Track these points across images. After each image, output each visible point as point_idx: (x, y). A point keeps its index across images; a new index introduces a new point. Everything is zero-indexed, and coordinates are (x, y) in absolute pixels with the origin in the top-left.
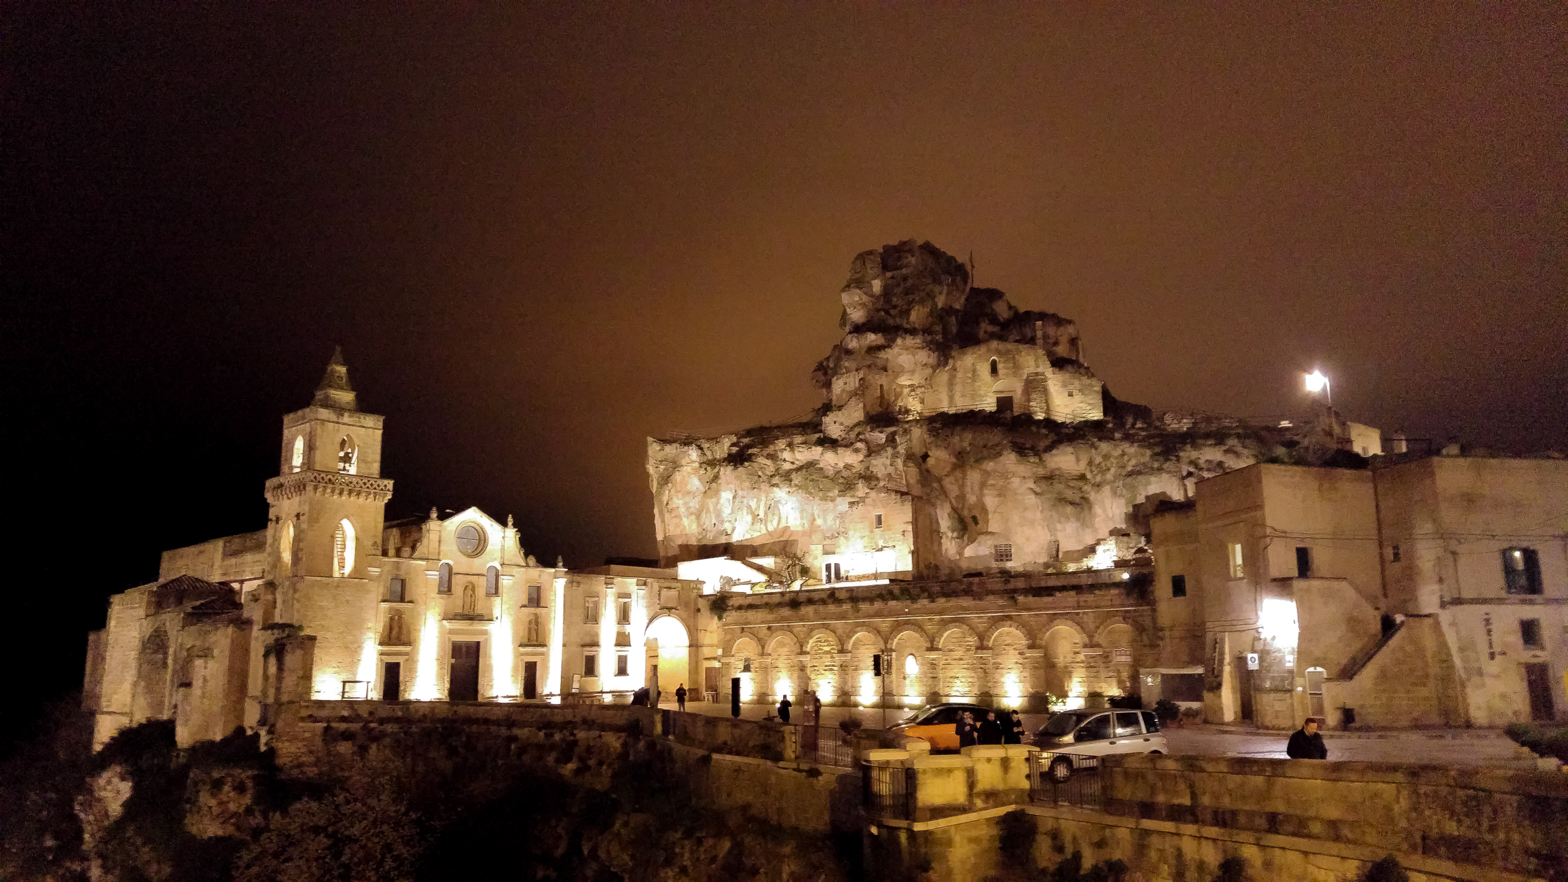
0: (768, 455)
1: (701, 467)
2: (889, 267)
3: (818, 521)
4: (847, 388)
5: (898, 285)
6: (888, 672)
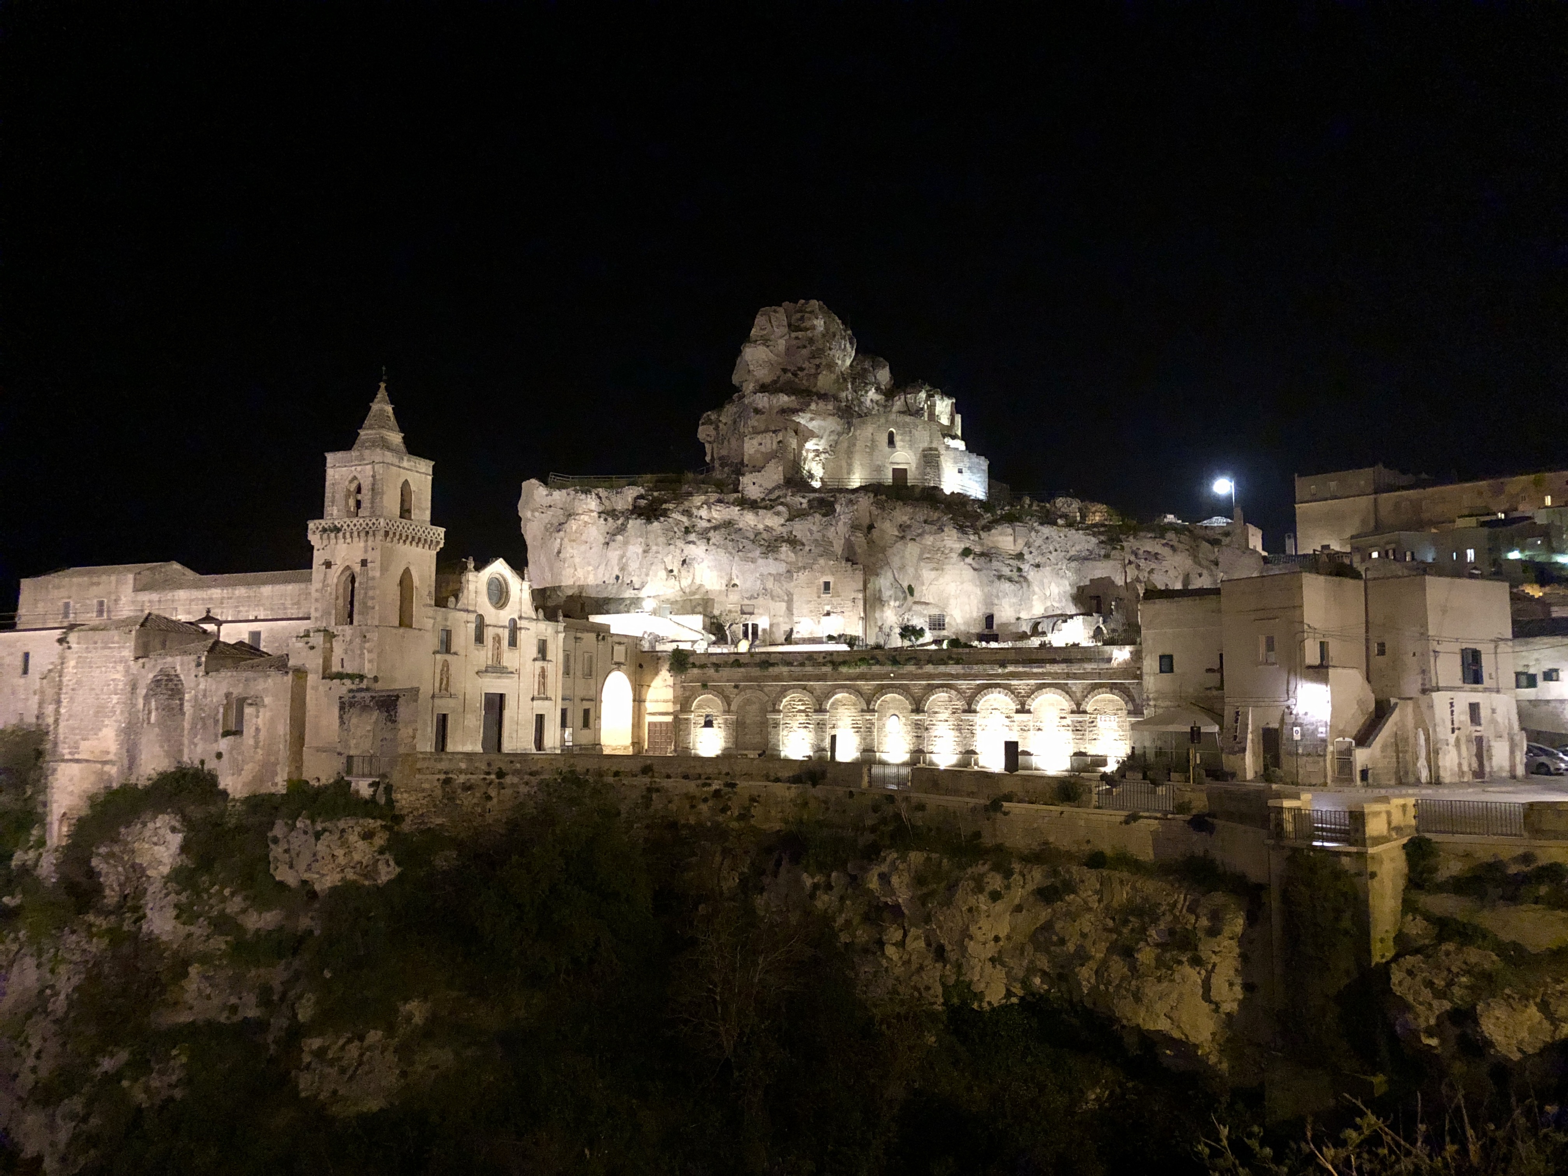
0: (684, 511)
1: (599, 517)
2: (793, 327)
3: (736, 581)
4: (763, 449)
5: (805, 347)
6: (869, 730)
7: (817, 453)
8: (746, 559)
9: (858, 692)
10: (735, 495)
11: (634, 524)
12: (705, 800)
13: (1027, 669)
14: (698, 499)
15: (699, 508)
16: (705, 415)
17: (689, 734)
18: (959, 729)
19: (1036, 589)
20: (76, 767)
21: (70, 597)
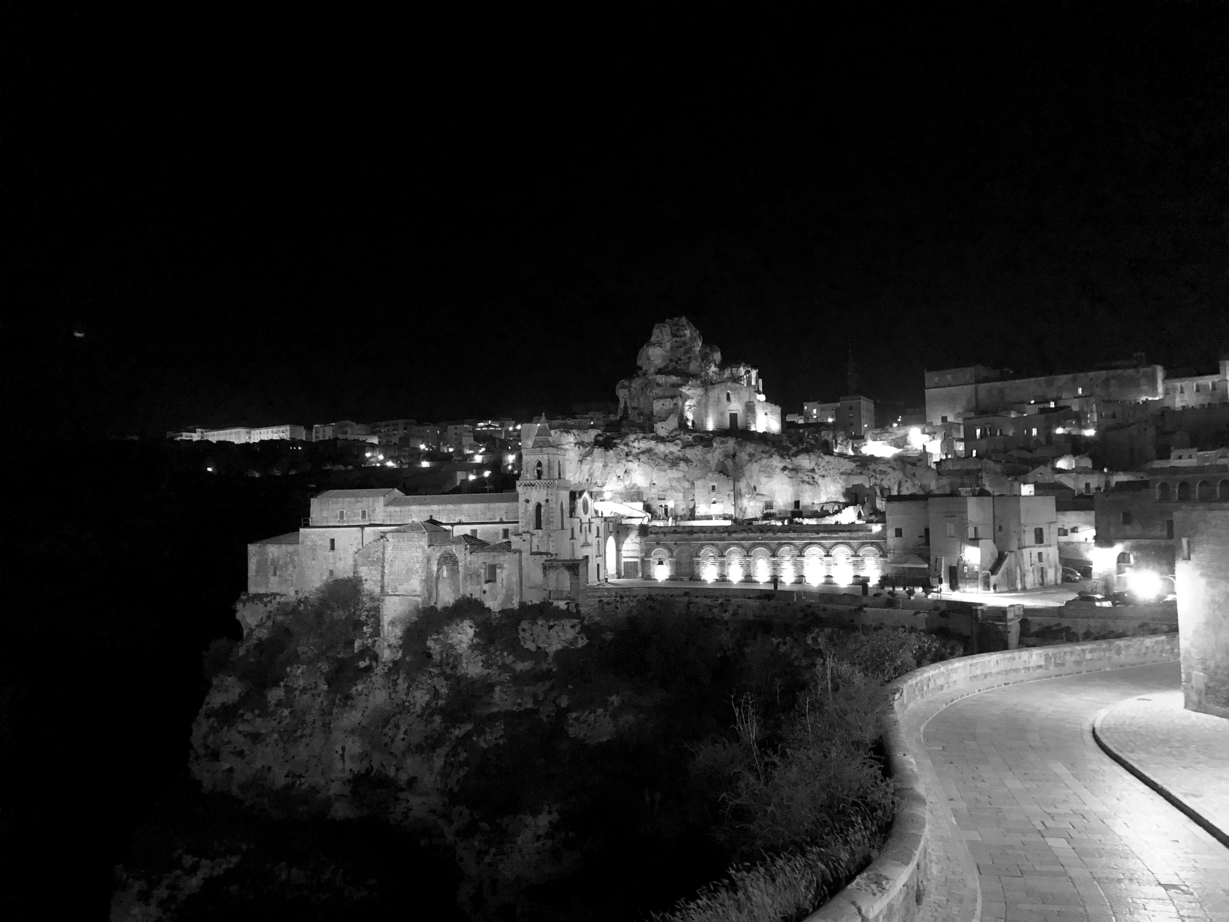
0: (625, 443)
1: (575, 446)
2: (674, 335)
3: (655, 482)
4: (665, 407)
5: (681, 347)
6: (748, 566)
7: (690, 407)
8: (660, 470)
9: (742, 546)
10: (652, 434)
11: (597, 451)
12: (716, 607)
13: (830, 535)
14: (632, 437)
15: (633, 442)
16: (620, 382)
17: (650, 568)
18: (795, 564)
19: (823, 488)
20: (397, 598)
21: (343, 508)
